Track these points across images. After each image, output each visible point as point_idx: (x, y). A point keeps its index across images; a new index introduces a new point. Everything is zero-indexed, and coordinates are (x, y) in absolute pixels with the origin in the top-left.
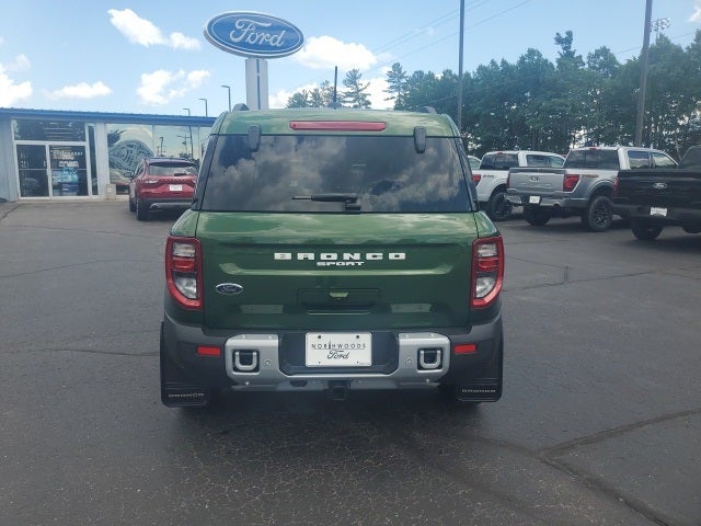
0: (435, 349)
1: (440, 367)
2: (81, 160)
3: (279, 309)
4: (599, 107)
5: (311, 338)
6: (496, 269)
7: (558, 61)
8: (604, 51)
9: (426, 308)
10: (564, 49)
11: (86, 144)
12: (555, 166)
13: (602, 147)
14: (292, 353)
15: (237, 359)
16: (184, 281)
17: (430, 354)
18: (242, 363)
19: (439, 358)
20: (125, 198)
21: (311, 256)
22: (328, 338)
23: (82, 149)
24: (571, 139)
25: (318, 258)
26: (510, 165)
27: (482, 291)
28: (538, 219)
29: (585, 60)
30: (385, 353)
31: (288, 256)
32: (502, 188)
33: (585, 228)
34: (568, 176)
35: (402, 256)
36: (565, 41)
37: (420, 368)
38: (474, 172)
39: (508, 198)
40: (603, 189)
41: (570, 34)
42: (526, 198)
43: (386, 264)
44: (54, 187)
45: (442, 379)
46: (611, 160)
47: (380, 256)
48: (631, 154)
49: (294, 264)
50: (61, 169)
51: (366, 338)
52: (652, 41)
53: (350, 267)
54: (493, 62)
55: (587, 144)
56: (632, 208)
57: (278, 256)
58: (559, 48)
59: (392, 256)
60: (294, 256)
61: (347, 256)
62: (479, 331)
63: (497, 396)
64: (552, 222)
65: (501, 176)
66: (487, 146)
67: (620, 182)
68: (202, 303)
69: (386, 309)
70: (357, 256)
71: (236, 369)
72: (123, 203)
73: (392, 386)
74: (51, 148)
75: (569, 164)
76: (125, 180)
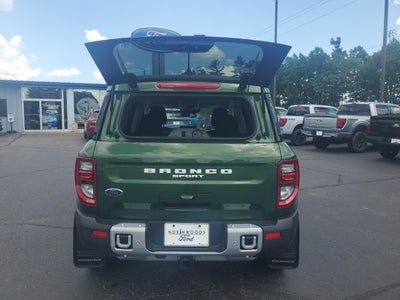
0: (252, 236)
1: (255, 248)
2: (59, 110)
3: (147, 206)
4: (357, 80)
5: (168, 227)
6: (294, 181)
7: (332, 54)
8: (360, 48)
9: (247, 207)
10: (336, 47)
11: (62, 100)
12: (331, 113)
13: (359, 103)
14: (155, 236)
15: (118, 240)
16: (87, 187)
17: (249, 239)
18: (122, 242)
19: (255, 242)
20: (82, 131)
21: (169, 171)
22: (180, 226)
23: (59, 103)
24: (340, 98)
25: (173, 172)
26: (305, 113)
27: (285, 195)
28: (322, 145)
29: (348, 53)
30: (218, 238)
31: (153, 171)
32: (300, 126)
33: (350, 150)
34: (339, 120)
35: (230, 171)
36: (336, 43)
37: (242, 248)
38: (283, 117)
39: (303, 132)
40: (361, 127)
41: (339, 39)
42: (314, 132)
43: (219, 176)
44: (44, 125)
45: (257, 255)
46: (366, 111)
47: (215, 171)
48: (377, 106)
49: (157, 176)
50: (48, 115)
51: (205, 227)
52: (388, 42)
53: (195, 179)
54: (295, 55)
55: (350, 101)
56: (380, 138)
57: (146, 171)
58: (333, 47)
59: (223, 171)
60: (157, 171)
61: (192, 171)
62: (282, 223)
63: (296, 265)
64: (330, 146)
65: (299, 119)
66: (291, 102)
67: (371, 123)
68: (97, 201)
69: (219, 207)
70: (199, 171)
71: (117, 247)
72: (80, 134)
73: (223, 259)
74: (43, 102)
75: (339, 113)
76: (83, 121)
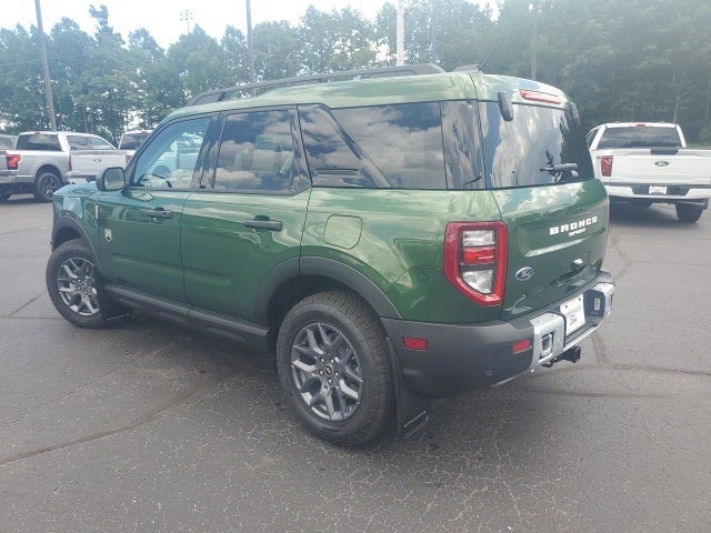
5: (563, 310)
7: (97, 35)
8: (144, 32)
10: (101, 23)
18: (544, 348)
21: (567, 228)
31: (557, 230)
36: (101, 14)
41: (104, 7)
51: (582, 299)
57: (552, 232)
71: (541, 357)
